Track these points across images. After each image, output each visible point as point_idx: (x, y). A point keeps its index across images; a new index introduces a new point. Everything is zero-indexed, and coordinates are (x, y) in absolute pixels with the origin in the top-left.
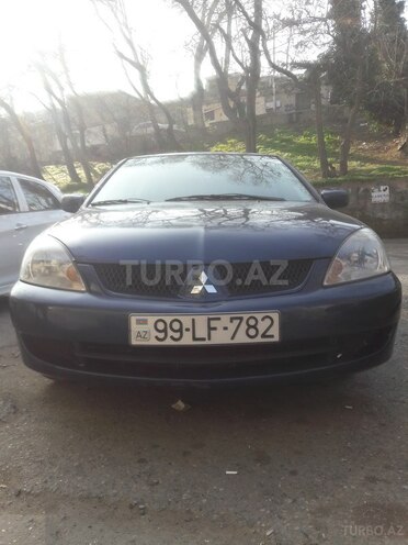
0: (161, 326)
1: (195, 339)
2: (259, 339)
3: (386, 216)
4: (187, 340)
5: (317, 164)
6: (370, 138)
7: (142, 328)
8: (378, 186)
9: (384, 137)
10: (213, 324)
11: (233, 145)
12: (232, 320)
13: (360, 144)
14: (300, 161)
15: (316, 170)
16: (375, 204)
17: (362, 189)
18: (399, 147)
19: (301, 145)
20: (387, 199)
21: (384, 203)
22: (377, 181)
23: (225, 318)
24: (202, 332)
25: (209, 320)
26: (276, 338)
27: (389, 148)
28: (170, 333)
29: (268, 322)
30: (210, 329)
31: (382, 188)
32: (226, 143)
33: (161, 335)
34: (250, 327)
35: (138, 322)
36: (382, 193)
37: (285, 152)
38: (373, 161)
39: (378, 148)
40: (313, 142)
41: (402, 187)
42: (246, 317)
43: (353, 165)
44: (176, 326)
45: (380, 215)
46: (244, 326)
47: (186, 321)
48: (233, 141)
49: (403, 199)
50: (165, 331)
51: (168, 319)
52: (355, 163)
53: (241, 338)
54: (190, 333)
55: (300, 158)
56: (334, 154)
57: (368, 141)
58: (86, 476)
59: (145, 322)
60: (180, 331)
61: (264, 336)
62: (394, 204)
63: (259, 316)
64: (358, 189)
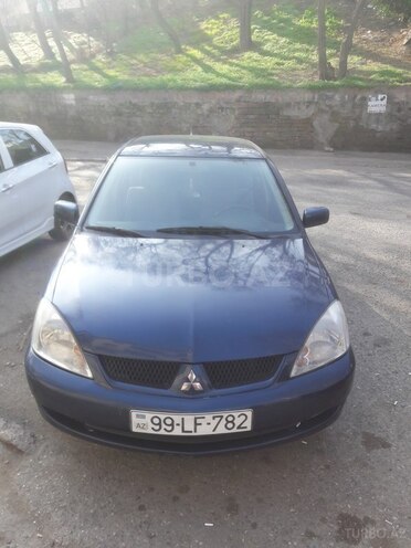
0: (156, 421)
1: (183, 431)
2: (235, 430)
3: (380, 128)
4: (177, 432)
5: (315, 58)
6: (376, 25)
7: (141, 421)
8: (376, 93)
9: (392, 26)
10: (199, 421)
11: (226, 22)
12: (214, 418)
13: (364, 32)
14: (298, 50)
15: (313, 65)
16: (370, 114)
17: (359, 97)
18: (405, 41)
19: (301, 29)
20: (383, 109)
21: (380, 114)
22: (376, 88)
23: (209, 417)
24: (189, 426)
25: (196, 419)
26: (249, 429)
27: (395, 40)
28: (164, 426)
29: (243, 417)
30: (196, 424)
31: (380, 97)
32: (217, 18)
33: (157, 427)
34: (228, 422)
35: (138, 416)
36: (379, 102)
37: (283, 36)
38: (376, 57)
39: (383, 40)
40: (314, 25)
41: (401, 97)
42: (225, 415)
43: (354, 61)
44: (169, 422)
45: (374, 126)
46: (223, 421)
47: (177, 418)
48: (225, 15)
49: (399, 110)
50: (160, 424)
51: (162, 416)
52: (356, 59)
53: (221, 430)
54: (180, 427)
55: (298, 46)
56: (335, 45)
57: (373, 30)
58: (101, 527)
59: (144, 417)
60: (172, 425)
61: (239, 427)
62: (389, 116)
63: (236, 414)
64: (355, 97)
